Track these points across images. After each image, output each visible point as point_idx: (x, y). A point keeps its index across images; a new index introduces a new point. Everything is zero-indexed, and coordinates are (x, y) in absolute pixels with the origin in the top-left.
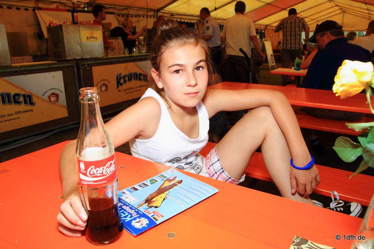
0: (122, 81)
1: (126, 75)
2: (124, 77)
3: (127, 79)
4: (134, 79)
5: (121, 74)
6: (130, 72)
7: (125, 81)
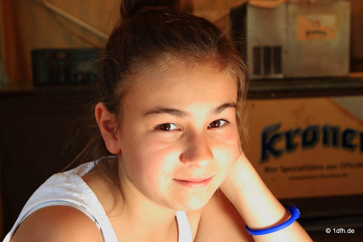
0: (280, 145)
1: (297, 131)
2: (289, 135)
3: (298, 140)
4: (325, 142)
5: (278, 126)
6: (312, 123)
7: (290, 147)
